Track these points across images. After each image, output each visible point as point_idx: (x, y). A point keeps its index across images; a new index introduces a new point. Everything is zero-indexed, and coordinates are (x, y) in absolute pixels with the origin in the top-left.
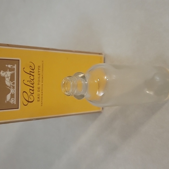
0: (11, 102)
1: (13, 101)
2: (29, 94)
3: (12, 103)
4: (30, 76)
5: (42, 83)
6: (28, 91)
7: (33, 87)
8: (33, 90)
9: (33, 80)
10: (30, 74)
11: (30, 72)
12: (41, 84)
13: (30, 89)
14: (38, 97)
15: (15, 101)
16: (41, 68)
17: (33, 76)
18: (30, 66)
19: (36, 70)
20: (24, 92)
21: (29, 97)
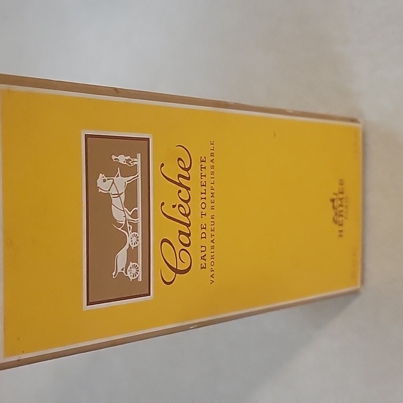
0: (129, 275)
1: (134, 271)
2: (179, 247)
3: (131, 278)
4: (180, 191)
5: (212, 213)
6: (174, 239)
7: (188, 225)
8: (188, 235)
9: (187, 202)
10: (180, 184)
11: (180, 176)
12: (209, 216)
13: (181, 233)
14: (203, 254)
15: (140, 273)
16: (208, 164)
17: (188, 189)
18: (179, 159)
19: (195, 172)
20: (164, 240)
21: (178, 257)
